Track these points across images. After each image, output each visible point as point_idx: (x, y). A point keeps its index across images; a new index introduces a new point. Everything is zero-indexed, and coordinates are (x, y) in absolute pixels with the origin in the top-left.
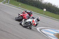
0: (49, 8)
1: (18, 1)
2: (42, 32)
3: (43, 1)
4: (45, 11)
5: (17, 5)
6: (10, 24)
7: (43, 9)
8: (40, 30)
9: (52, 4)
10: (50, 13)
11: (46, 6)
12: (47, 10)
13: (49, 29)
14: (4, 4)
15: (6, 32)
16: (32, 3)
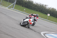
0: (52, 13)
1: (23, 6)
2: (46, 37)
3: (47, 6)
4: (49, 16)
5: (22, 10)
6: (15, 28)
7: (47, 14)
8: (44, 34)
9: (55, 9)
10: (54, 18)
11: (50, 11)
12: (51, 15)
13: (53, 33)
14: (10, 9)
15: (11, 36)
16: (37, 8)
